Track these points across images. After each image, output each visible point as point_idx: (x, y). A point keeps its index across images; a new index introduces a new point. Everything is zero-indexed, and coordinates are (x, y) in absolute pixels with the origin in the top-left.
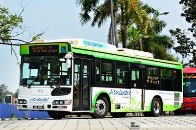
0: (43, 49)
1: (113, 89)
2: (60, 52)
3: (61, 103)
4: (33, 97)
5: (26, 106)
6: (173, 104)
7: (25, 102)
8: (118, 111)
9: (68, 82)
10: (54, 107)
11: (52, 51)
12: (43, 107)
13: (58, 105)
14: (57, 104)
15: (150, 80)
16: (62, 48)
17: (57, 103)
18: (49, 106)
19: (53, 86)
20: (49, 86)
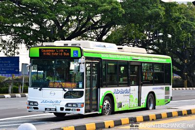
0: (54, 53)
1: (116, 88)
2: (72, 56)
3: (74, 105)
4: (45, 99)
5: (37, 108)
6: (164, 98)
7: (36, 104)
8: (120, 109)
9: (80, 85)
10: (66, 110)
11: (63, 54)
12: (56, 110)
13: (71, 108)
14: (69, 107)
15: (145, 76)
16: (74, 52)
17: (69, 105)
18: (62, 109)
19: (66, 89)
20: (62, 89)
